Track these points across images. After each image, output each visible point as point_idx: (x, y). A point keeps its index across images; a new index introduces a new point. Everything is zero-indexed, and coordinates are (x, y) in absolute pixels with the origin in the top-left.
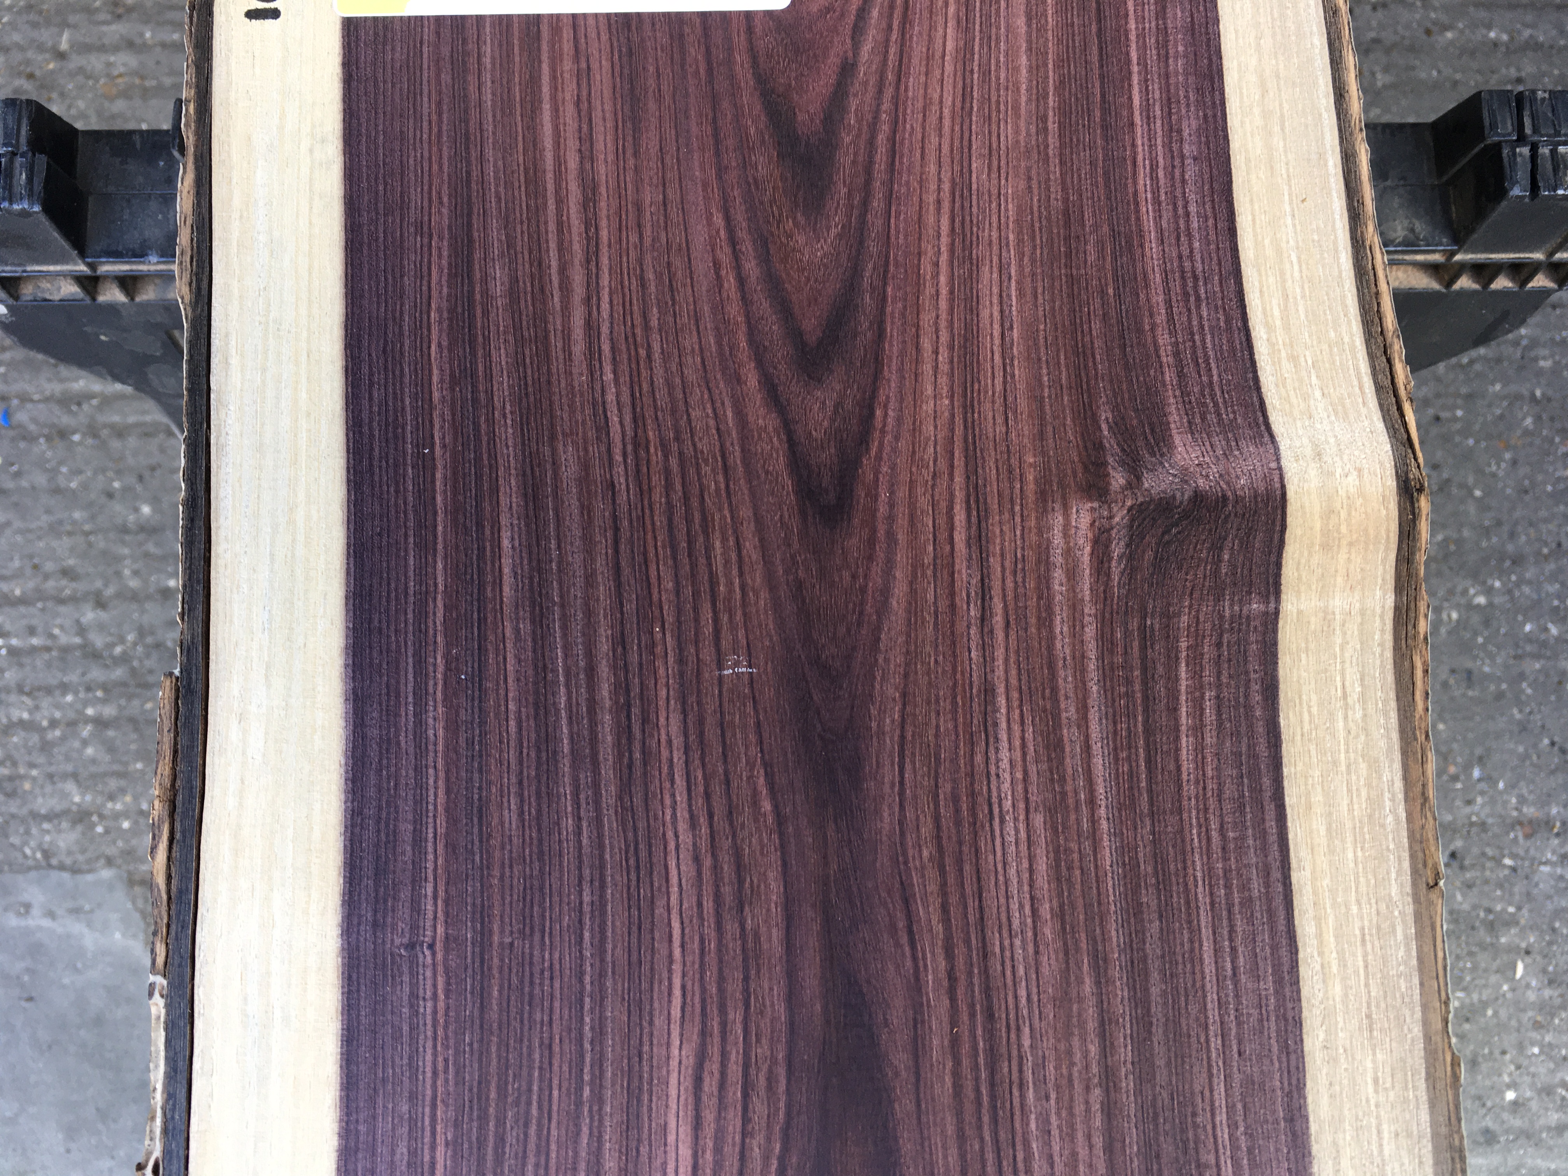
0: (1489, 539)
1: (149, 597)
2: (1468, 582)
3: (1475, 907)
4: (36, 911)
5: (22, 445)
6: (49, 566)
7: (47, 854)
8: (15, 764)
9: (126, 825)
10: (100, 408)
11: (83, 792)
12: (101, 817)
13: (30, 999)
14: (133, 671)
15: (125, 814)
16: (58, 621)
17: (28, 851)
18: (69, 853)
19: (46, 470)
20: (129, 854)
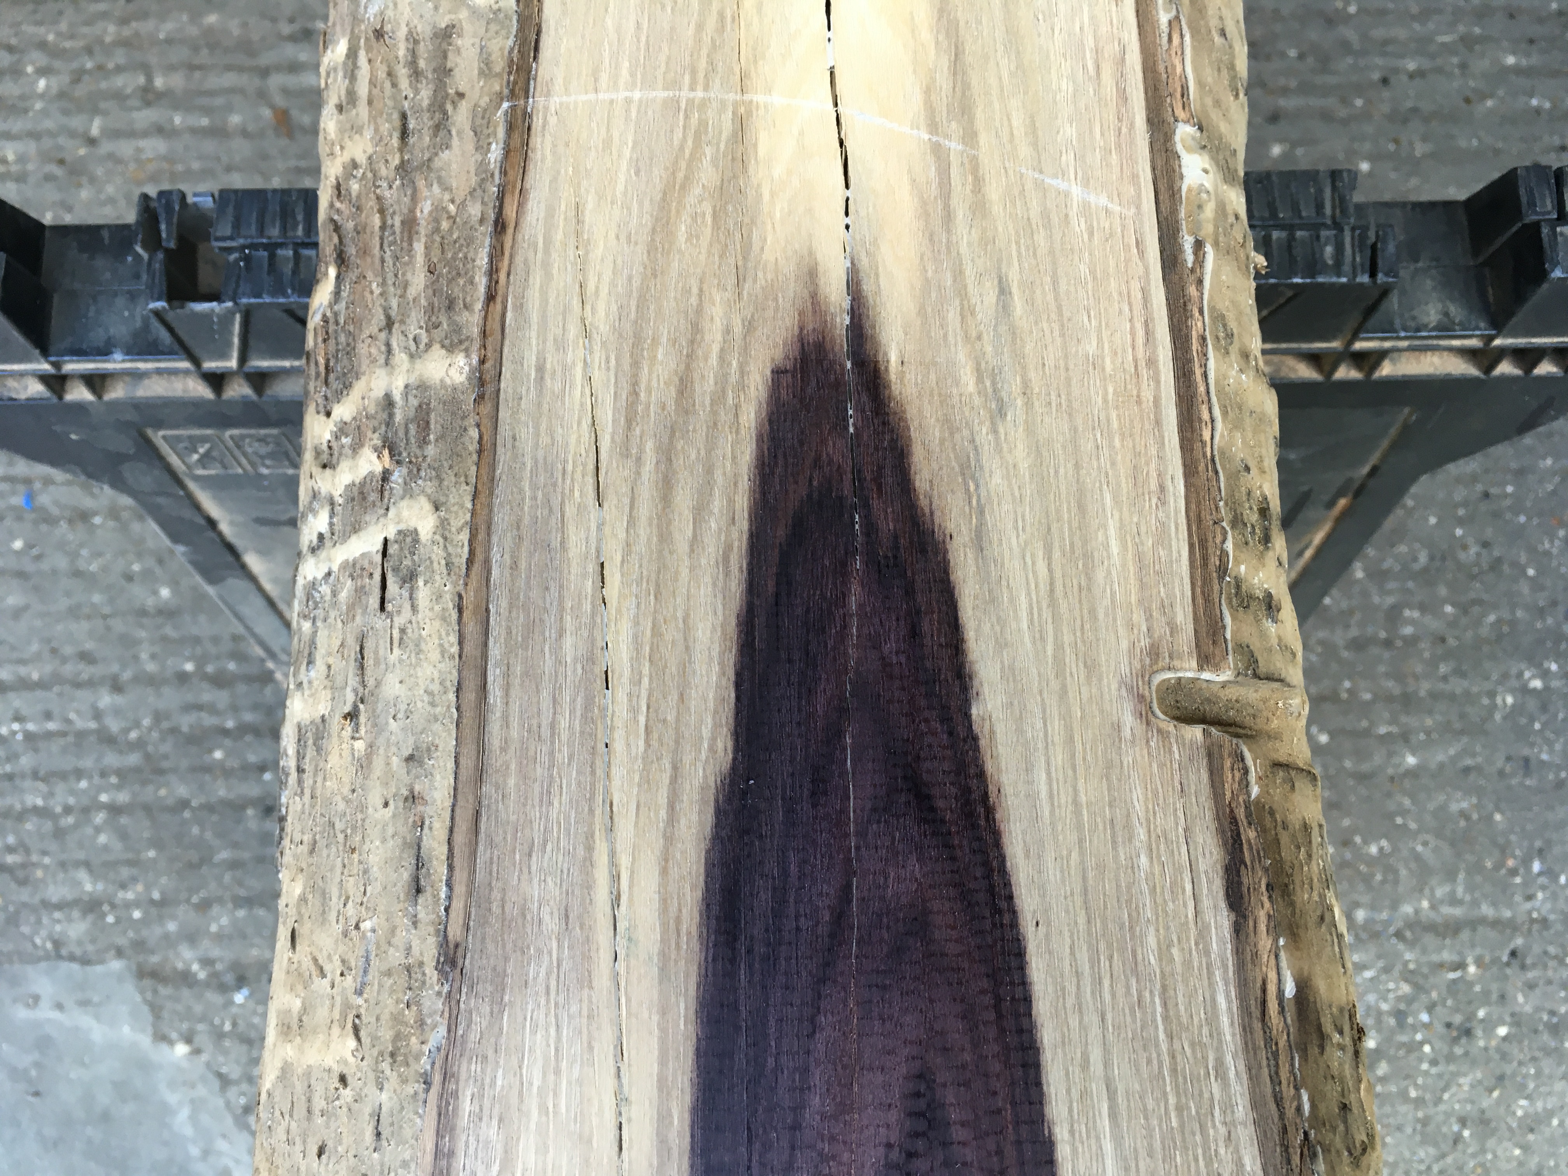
0: (1544, 619)
1: (165, 682)
2: (1523, 666)
3: (1538, 1009)
4: (45, 1004)
5: (44, 527)
6: (68, 650)
7: (57, 944)
8: (27, 851)
9: (137, 914)
11: (95, 880)
12: (113, 906)
13: (37, 1094)
14: (147, 757)
15: (137, 904)
16: (75, 704)
17: (38, 941)
18: (80, 943)
19: (67, 553)
20: (139, 945)
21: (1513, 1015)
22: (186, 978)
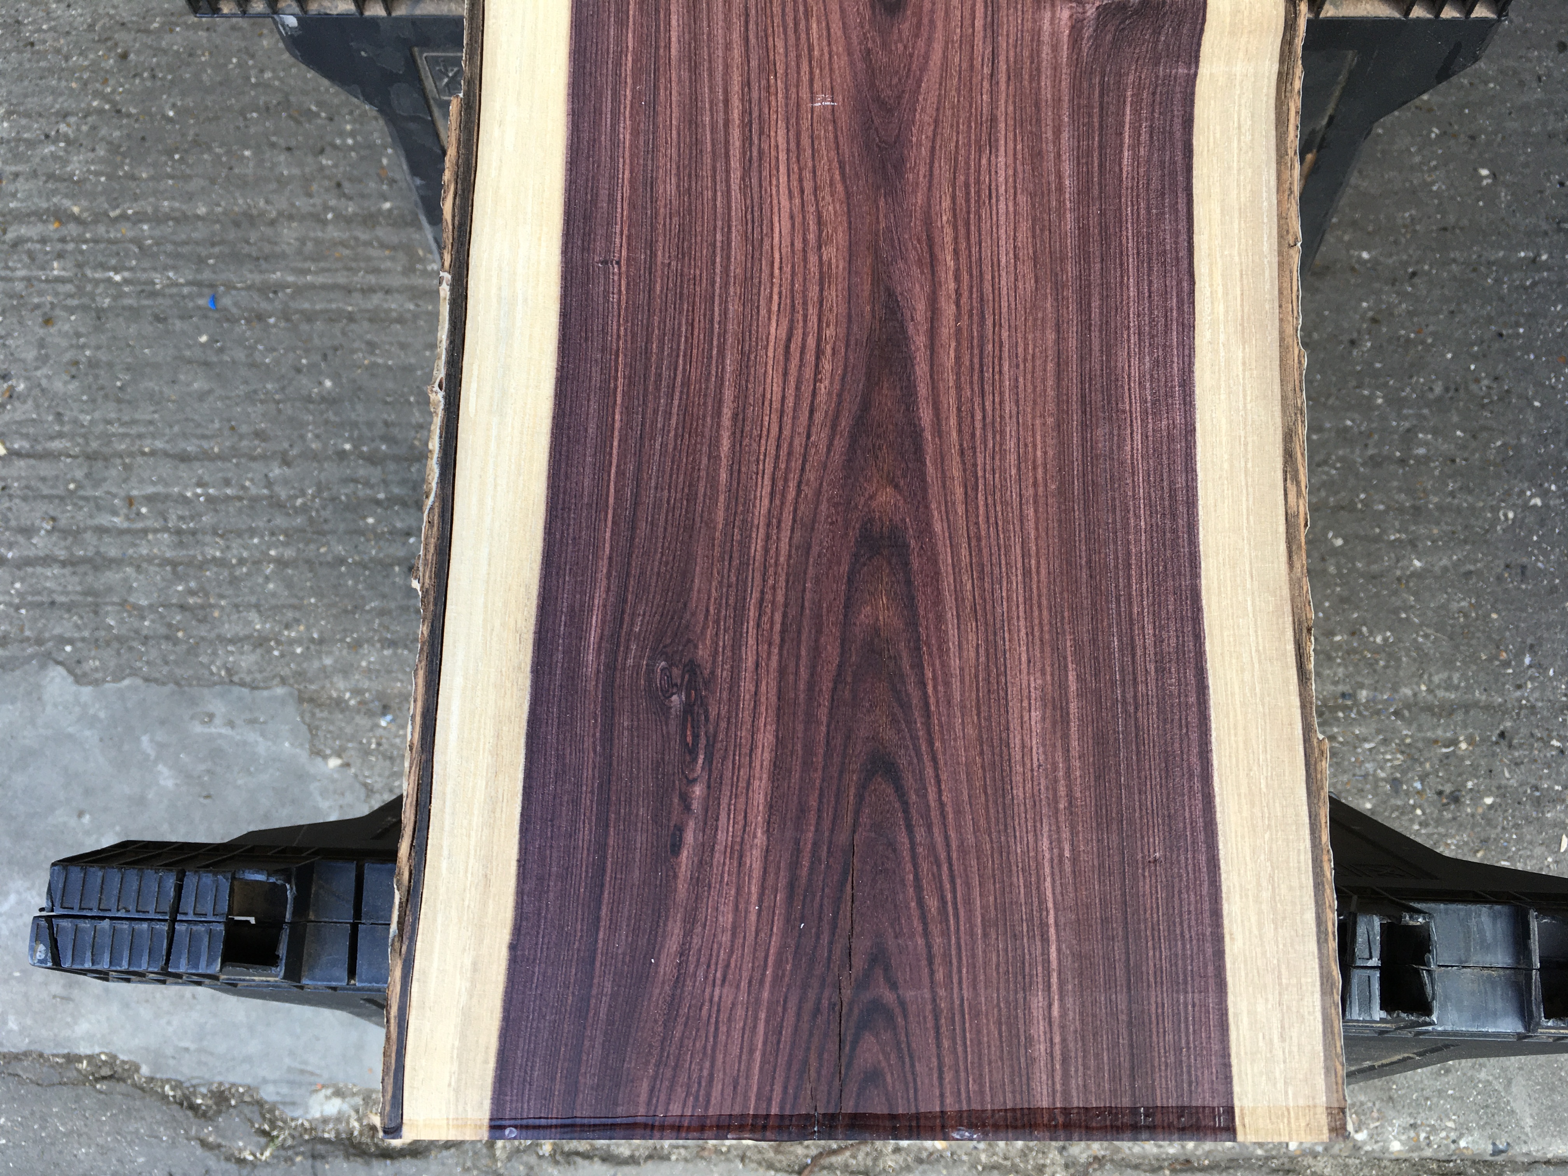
0: (1546, 446)
1: (328, 458)
2: (1525, 485)
3: (1522, 784)
4: (217, 721)
5: (226, 325)
6: (244, 429)
7: (230, 672)
8: (207, 595)
9: (299, 650)
10: (292, 297)
11: (264, 621)
12: (278, 643)
13: (208, 796)
14: (311, 520)
15: (298, 641)
16: (250, 475)
17: (214, 669)
18: (249, 672)
19: (245, 347)
20: (300, 675)
21: (1499, 787)
22: (339, 704)
